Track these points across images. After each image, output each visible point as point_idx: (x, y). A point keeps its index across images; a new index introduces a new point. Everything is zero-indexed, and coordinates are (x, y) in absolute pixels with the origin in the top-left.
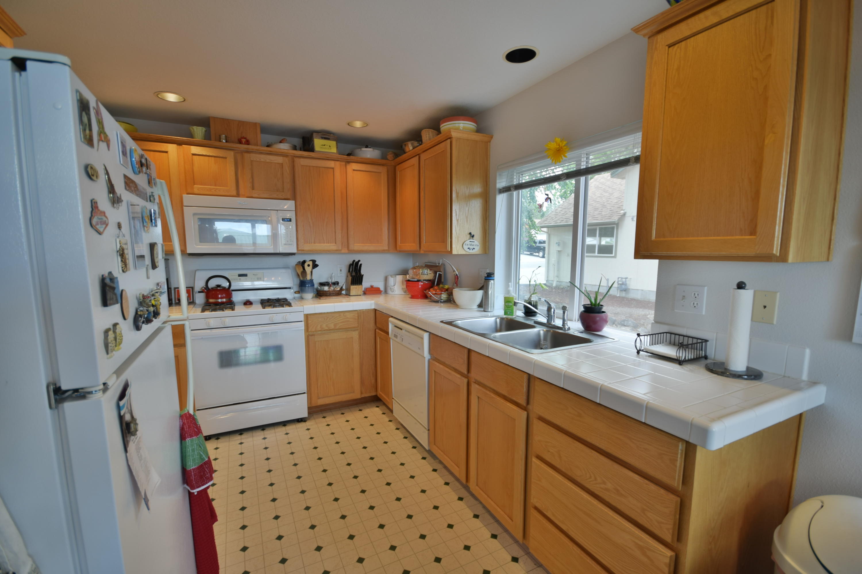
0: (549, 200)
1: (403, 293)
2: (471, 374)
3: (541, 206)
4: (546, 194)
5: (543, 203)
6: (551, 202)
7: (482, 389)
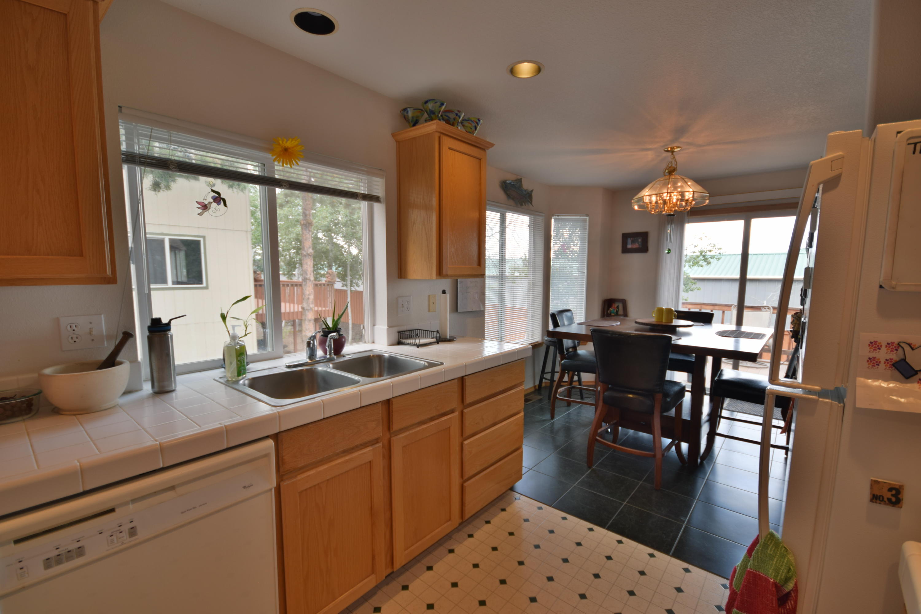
0: (222, 201)
2: (392, 429)
3: (205, 207)
4: (213, 191)
5: (210, 203)
6: (225, 205)
7: (407, 433)
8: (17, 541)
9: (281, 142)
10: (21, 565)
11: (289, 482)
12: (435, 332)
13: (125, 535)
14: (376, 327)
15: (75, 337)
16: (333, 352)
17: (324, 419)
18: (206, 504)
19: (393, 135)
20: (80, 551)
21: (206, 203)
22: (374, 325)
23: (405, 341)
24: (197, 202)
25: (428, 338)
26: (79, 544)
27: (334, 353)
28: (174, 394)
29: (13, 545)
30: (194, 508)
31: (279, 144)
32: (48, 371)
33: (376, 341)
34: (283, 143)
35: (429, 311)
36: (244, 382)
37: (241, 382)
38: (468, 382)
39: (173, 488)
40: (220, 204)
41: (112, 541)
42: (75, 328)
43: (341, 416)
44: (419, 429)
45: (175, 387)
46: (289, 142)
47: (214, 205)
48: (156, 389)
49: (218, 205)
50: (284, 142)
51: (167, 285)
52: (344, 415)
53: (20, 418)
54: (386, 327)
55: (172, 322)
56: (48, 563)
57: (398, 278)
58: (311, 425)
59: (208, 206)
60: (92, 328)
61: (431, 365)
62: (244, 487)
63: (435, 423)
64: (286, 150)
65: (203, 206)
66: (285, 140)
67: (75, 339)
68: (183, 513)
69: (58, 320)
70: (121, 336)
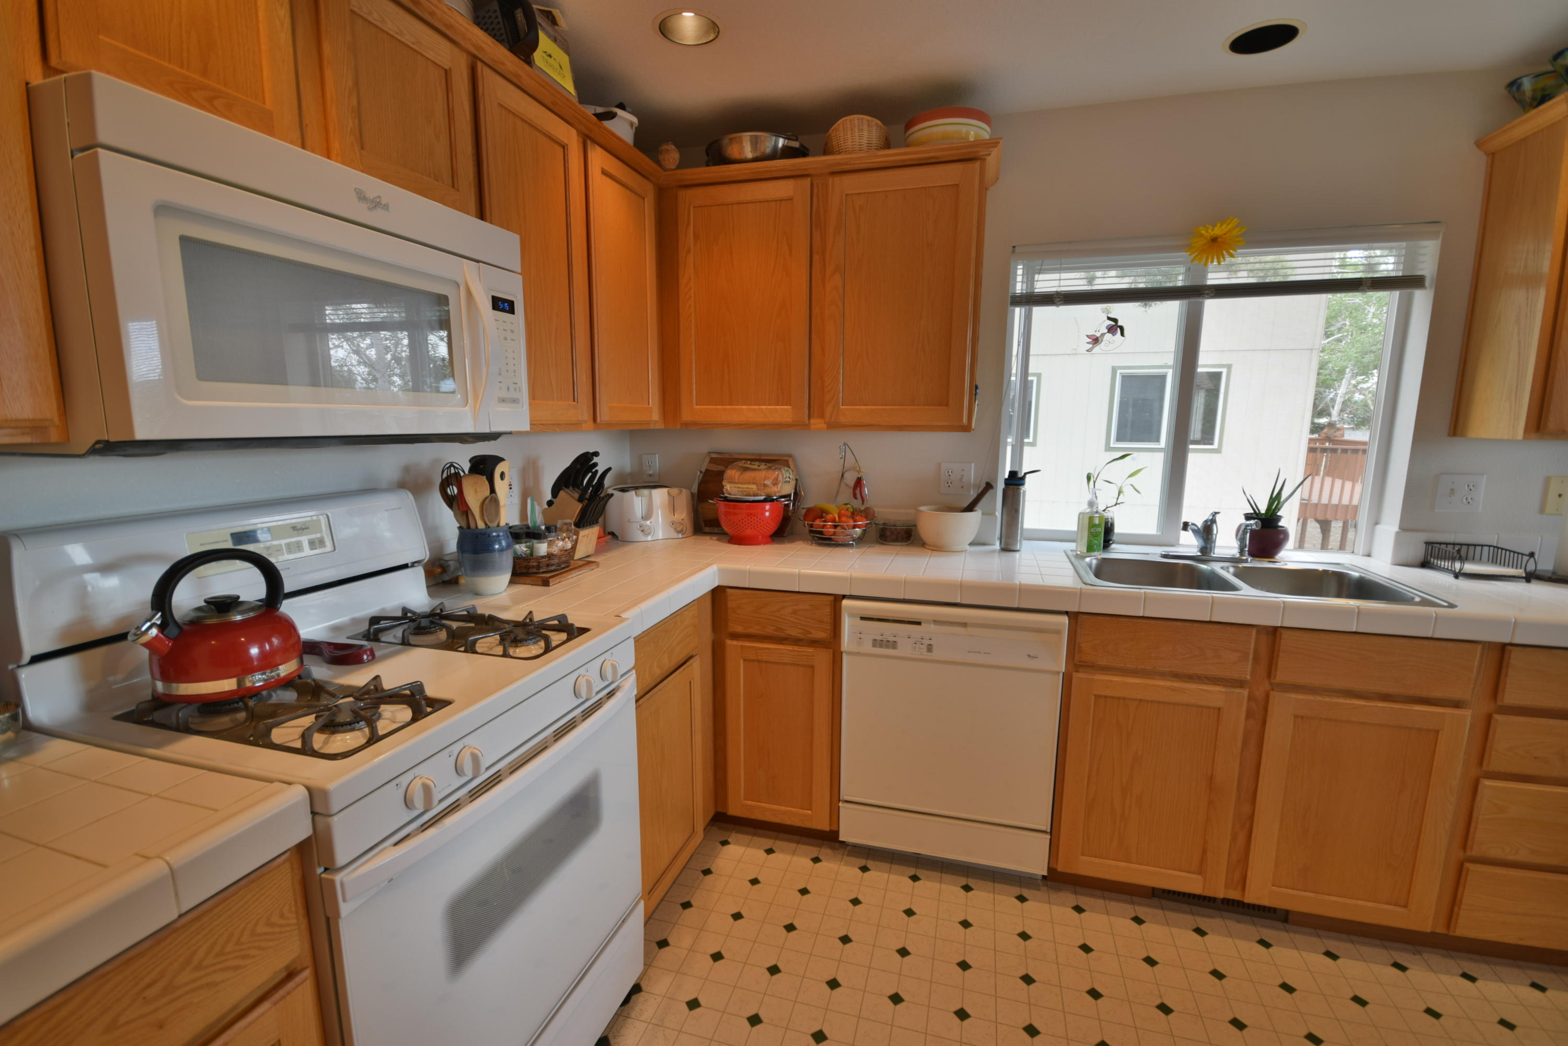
0: (1119, 329)
1: (675, 535)
2: (1275, 677)
3: (1096, 341)
4: (1109, 318)
5: (1103, 335)
6: (1122, 334)
7: (1311, 697)
8: (862, 618)
9: (1203, 232)
10: (860, 636)
11: (1083, 676)
12: (1526, 555)
13: (924, 647)
14: (1378, 527)
15: (949, 482)
16: (1247, 549)
17: (1143, 617)
18: (989, 654)
19: (1479, 144)
20: (894, 645)
21: (1098, 335)
22: (1377, 523)
23: (1439, 562)
24: (1087, 336)
25: (1508, 566)
26: (894, 639)
27: (1248, 551)
28: (1017, 555)
29: (859, 619)
30: (979, 652)
31: (1202, 235)
32: (923, 508)
33: (1375, 552)
34: (1207, 232)
35: (1542, 510)
36: (1091, 560)
37: (1088, 560)
38: (1516, 659)
39: (965, 625)
40: (1116, 334)
41: (915, 648)
42: (950, 473)
43: (1175, 623)
44: (1342, 700)
45: (1020, 547)
46: (1216, 229)
47: (1109, 336)
48: (1003, 546)
49: (1114, 335)
50: (1209, 231)
51: (1159, 444)
52: (1179, 624)
53: (900, 544)
54: (1396, 528)
55: (1028, 476)
56: (876, 643)
57: (1449, 435)
58: (1123, 619)
59: (1100, 339)
60: (963, 476)
61: (1425, 602)
62: (1029, 656)
63: (1389, 706)
64: (1214, 240)
65: (1093, 340)
66: (1211, 227)
67: (949, 484)
68: (969, 652)
69: (939, 465)
70: (983, 485)
